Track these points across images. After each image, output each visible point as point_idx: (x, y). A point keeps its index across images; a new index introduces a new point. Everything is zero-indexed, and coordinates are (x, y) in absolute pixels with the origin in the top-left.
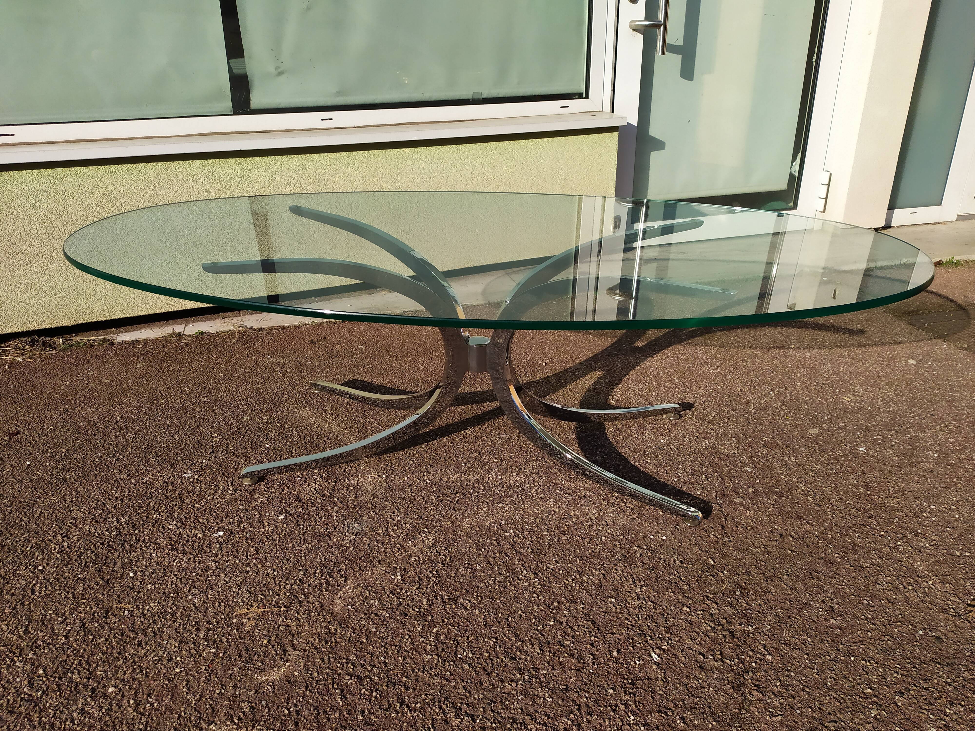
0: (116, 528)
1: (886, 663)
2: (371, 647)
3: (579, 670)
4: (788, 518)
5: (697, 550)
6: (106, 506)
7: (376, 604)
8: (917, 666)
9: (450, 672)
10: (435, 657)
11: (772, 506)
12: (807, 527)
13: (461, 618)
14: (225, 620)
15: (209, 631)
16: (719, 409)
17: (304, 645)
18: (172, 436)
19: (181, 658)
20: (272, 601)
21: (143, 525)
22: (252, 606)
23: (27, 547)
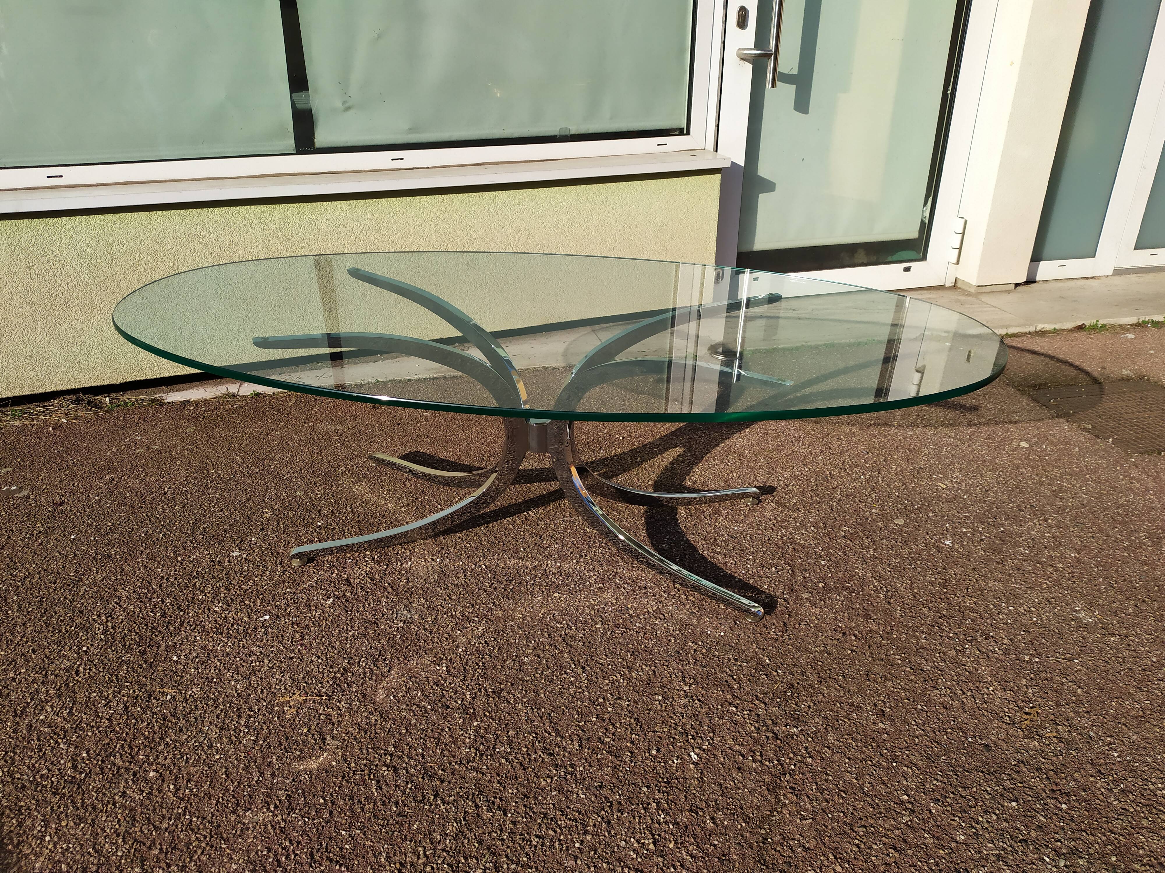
0: (161, 609)
1: (928, 770)
2: (410, 739)
3: (615, 767)
4: (855, 616)
5: (755, 647)
6: (151, 585)
7: (419, 695)
8: (959, 774)
9: (487, 766)
10: (473, 750)
11: (840, 602)
12: (873, 626)
13: (503, 712)
14: (267, 707)
15: (250, 718)
16: (802, 494)
17: (344, 735)
18: (222, 511)
19: (221, 744)
20: (315, 689)
21: (189, 606)
22: (294, 694)
23: (71, 627)
